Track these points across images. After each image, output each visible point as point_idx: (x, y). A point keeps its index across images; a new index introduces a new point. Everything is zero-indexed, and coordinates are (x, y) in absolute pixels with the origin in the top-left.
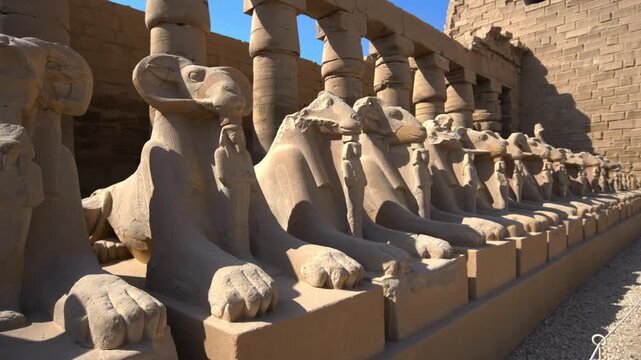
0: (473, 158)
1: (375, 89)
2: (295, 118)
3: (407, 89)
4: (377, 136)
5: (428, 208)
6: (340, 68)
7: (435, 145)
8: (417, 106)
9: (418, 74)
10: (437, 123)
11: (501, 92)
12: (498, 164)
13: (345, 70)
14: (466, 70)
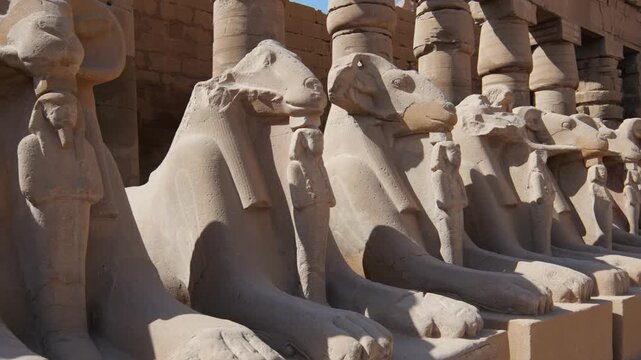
0: (545, 159)
1: (416, 52)
2: (210, 88)
3: (467, 52)
4: (372, 121)
5: (459, 245)
6: (357, 19)
7: (481, 137)
8: (485, 80)
9: (487, 29)
10: (485, 100)
11: (622, 56)
12: (594, 168)
13: (364, 21)
14: (563, 21)
